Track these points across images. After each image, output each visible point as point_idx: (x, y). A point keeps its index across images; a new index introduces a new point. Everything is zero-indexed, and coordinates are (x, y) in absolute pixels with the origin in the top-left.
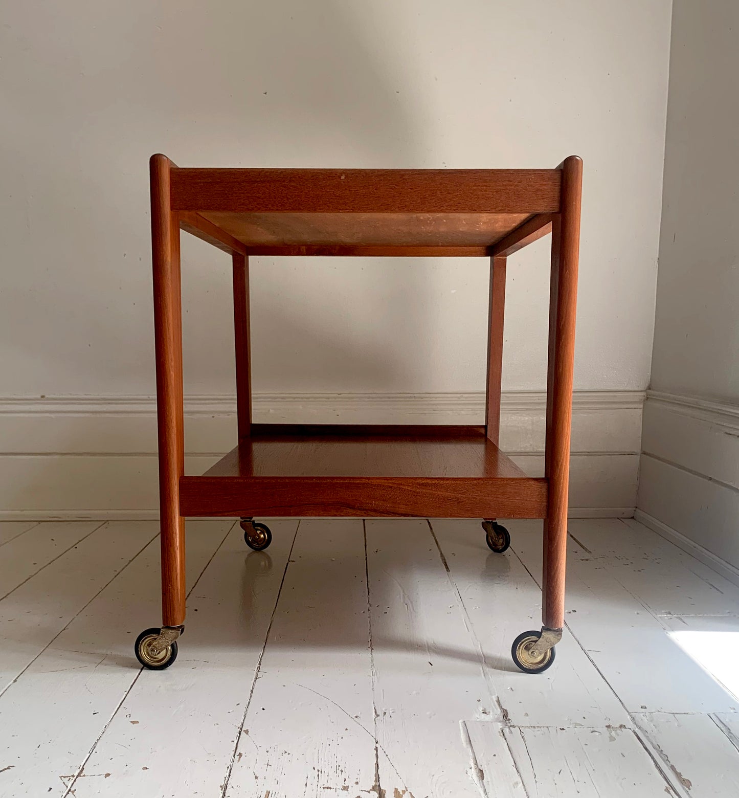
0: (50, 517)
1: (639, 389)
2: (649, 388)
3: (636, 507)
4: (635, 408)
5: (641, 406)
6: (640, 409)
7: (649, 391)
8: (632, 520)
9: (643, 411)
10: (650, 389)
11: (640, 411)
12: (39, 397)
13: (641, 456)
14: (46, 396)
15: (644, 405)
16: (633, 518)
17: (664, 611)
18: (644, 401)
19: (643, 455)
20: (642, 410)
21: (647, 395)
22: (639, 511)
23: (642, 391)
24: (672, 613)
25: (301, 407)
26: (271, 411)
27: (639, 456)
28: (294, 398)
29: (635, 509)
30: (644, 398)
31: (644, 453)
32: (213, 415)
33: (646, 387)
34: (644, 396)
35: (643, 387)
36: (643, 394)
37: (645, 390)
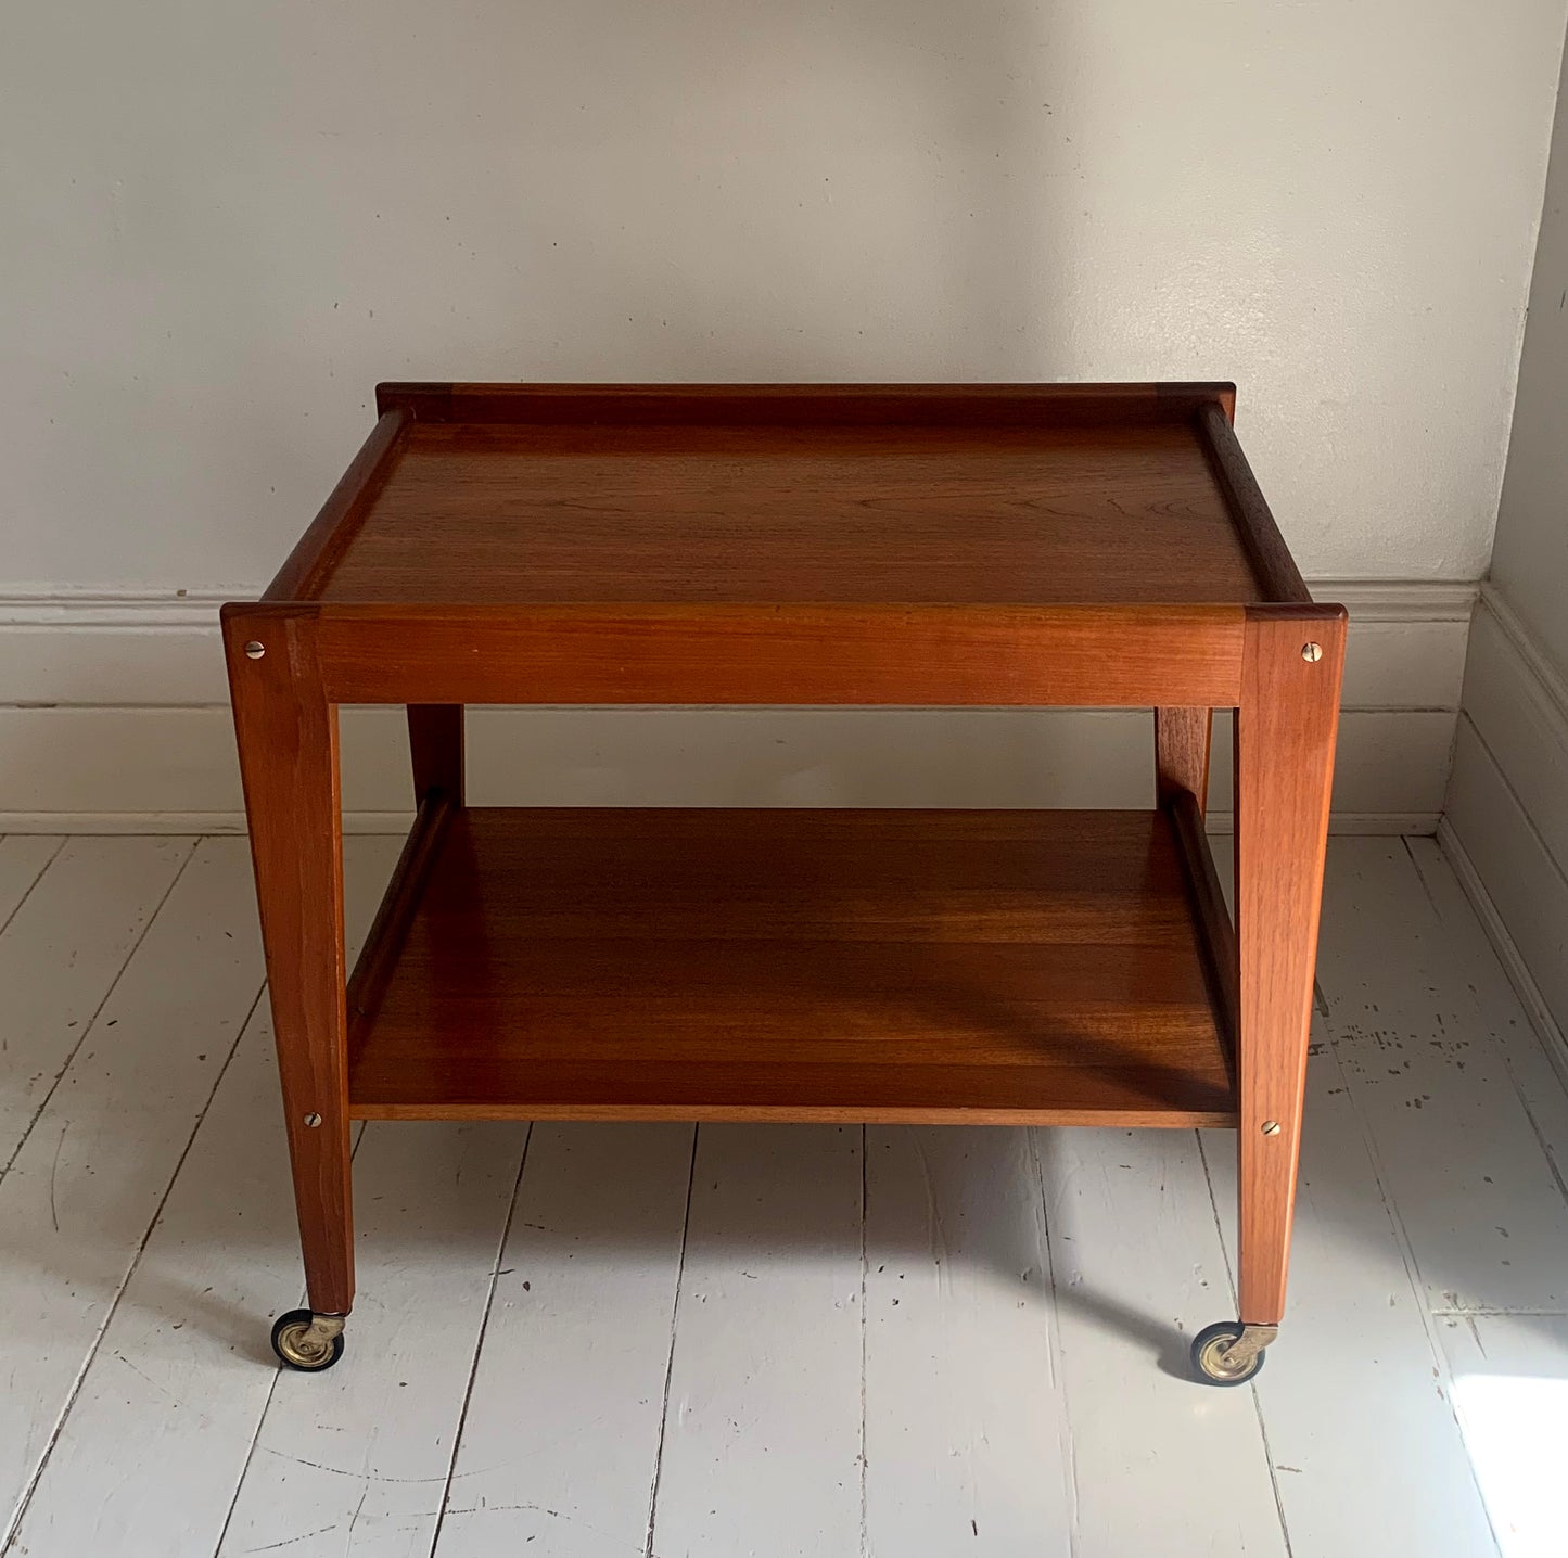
0: (216, 828)
1: (1468, 578)
2: (1488, 577)
3: (1444, 813)
4: (1454, 620)
5: (1468, 615)
6: (1466, 621)
7: (1484, 585)
8: (1431, 840)
9: (1470, 626)
10: (1488, 581)
11: (1464, 627)
12: (175, 593)
13: (1459, 717)
14: (188, 593)
15: (1472, 614)
16: (1433, 836)
17: (1446, 1292)
18: (1475, 603)
19: (1463, 718)
20: (1468, 623)
21: (1482, 593)
23: (1470, 582)
24: (1460, 1302)
27: (1455, 717)
29: (1438, 816)
30: (1473, 598)
31: (1467, 714)
33: (1481, 573)
34: (1475, 594)
35: (1475, 570)
36: (1472, 590)
37: (1478, 582)
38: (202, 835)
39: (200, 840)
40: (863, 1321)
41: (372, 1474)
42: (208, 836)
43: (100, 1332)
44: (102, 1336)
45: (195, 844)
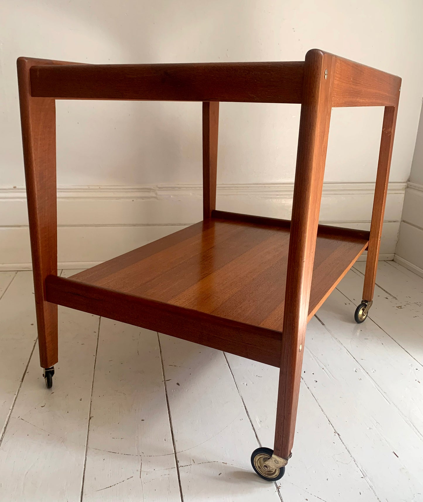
0: (23, 268)
1: (403, 181)
3: (395, 254)
4: (400, 193)
5: (404, 192)
6: (403, 194)
7: (408, 182)
8: (393, 262)
9: (405, 195)
10: (409, 181)
11: (403, 195)
12: (12, 187)
14: (17, 187)
16: (393, 260)
19: (402, 222)
21: (408, 185)
22: (397, 256)
25: (191, 194)
26: (171, 196)
27: (400, 223)
28: (187, 188)
29: (394, 255)
30: (405, 187)
31: (404, 221)
32: (133, 200)
33: (407, 180)
34: (406, 186)
35: (405, 180)
36: (405, 184)
37: (406, 182)
38: (18, 271)
39: (17, 272)
40: (308, 388)
41: (142, 454)
42: (20, 271)
43: (11, 411)
44: (11, 412)
45: (16, 273)
